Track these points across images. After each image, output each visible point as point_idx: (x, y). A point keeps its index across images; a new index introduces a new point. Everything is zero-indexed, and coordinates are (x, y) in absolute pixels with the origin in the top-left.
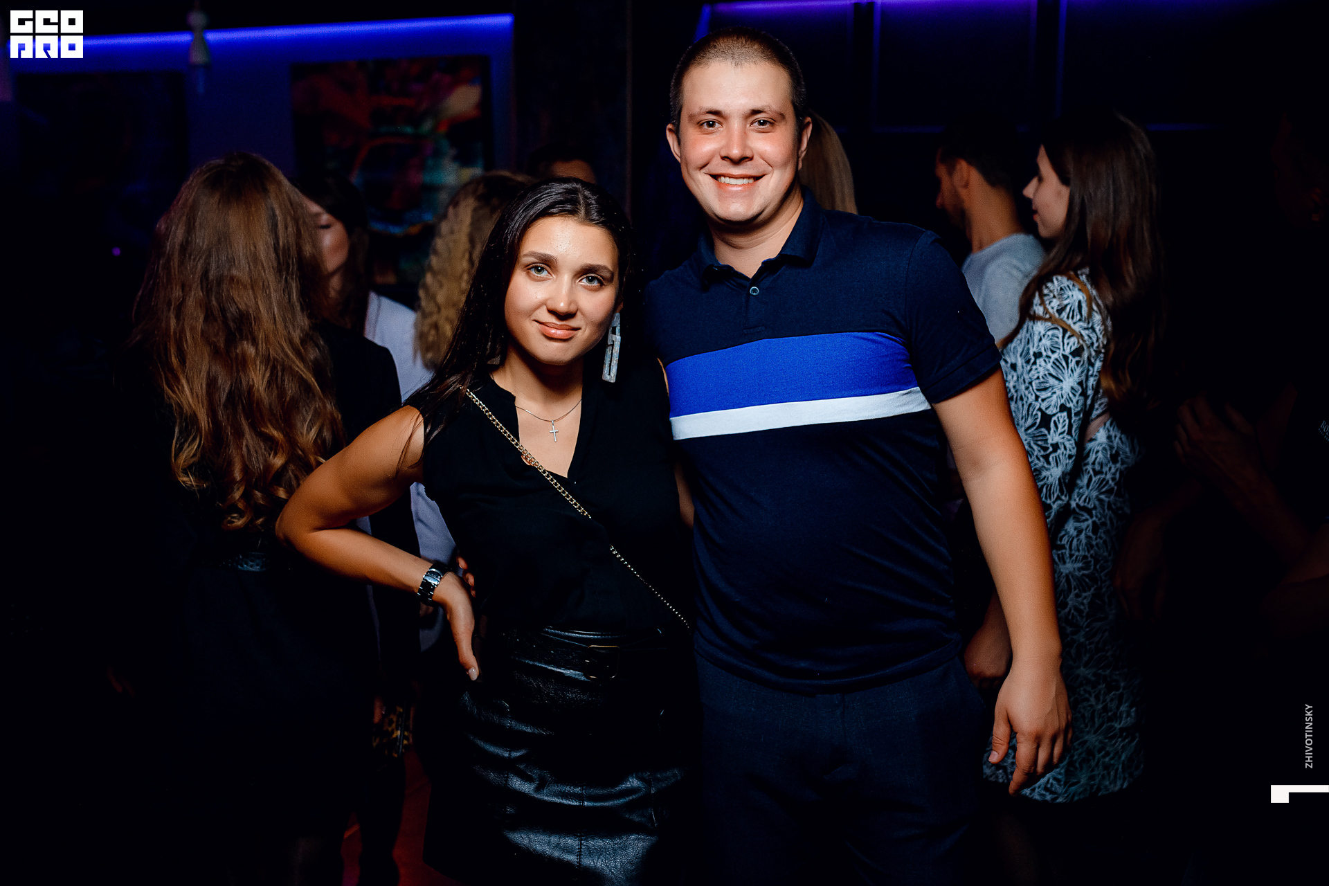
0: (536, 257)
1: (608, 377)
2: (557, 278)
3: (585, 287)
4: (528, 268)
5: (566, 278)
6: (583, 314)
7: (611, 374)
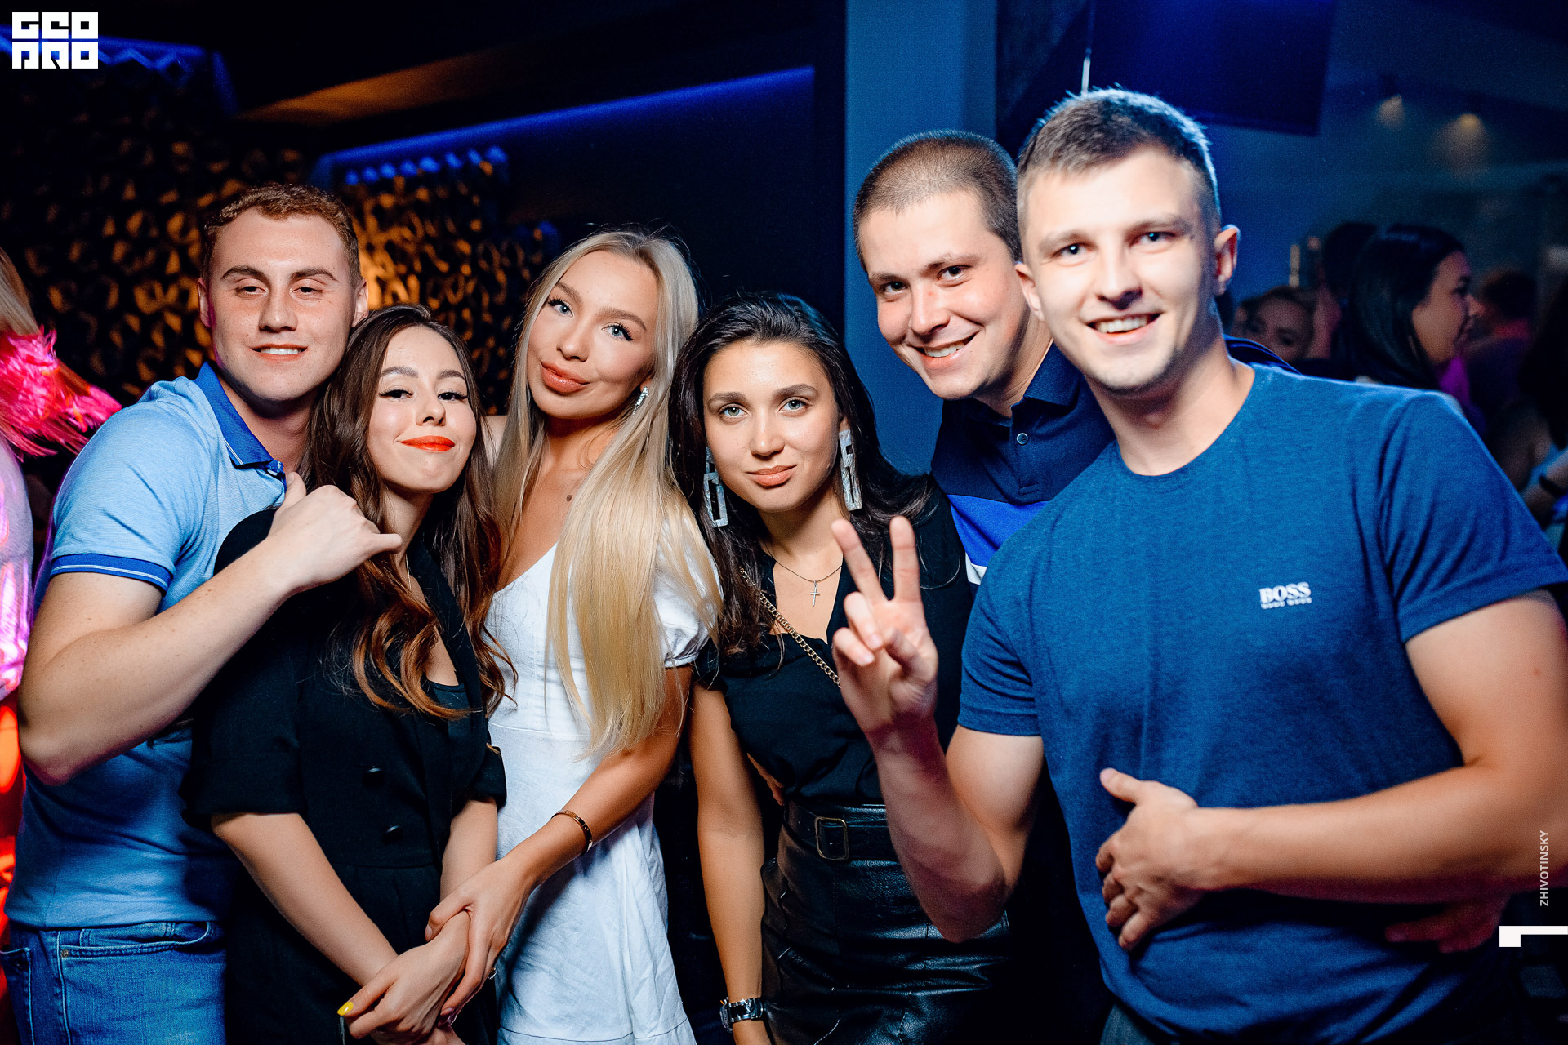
0: (722, 399)
1: (853, 505)
2: (752, 415)
3: (788, 415)
4: (720, 413)
5: (762, 412)
6: (793, 447)
7: (855, 499)
